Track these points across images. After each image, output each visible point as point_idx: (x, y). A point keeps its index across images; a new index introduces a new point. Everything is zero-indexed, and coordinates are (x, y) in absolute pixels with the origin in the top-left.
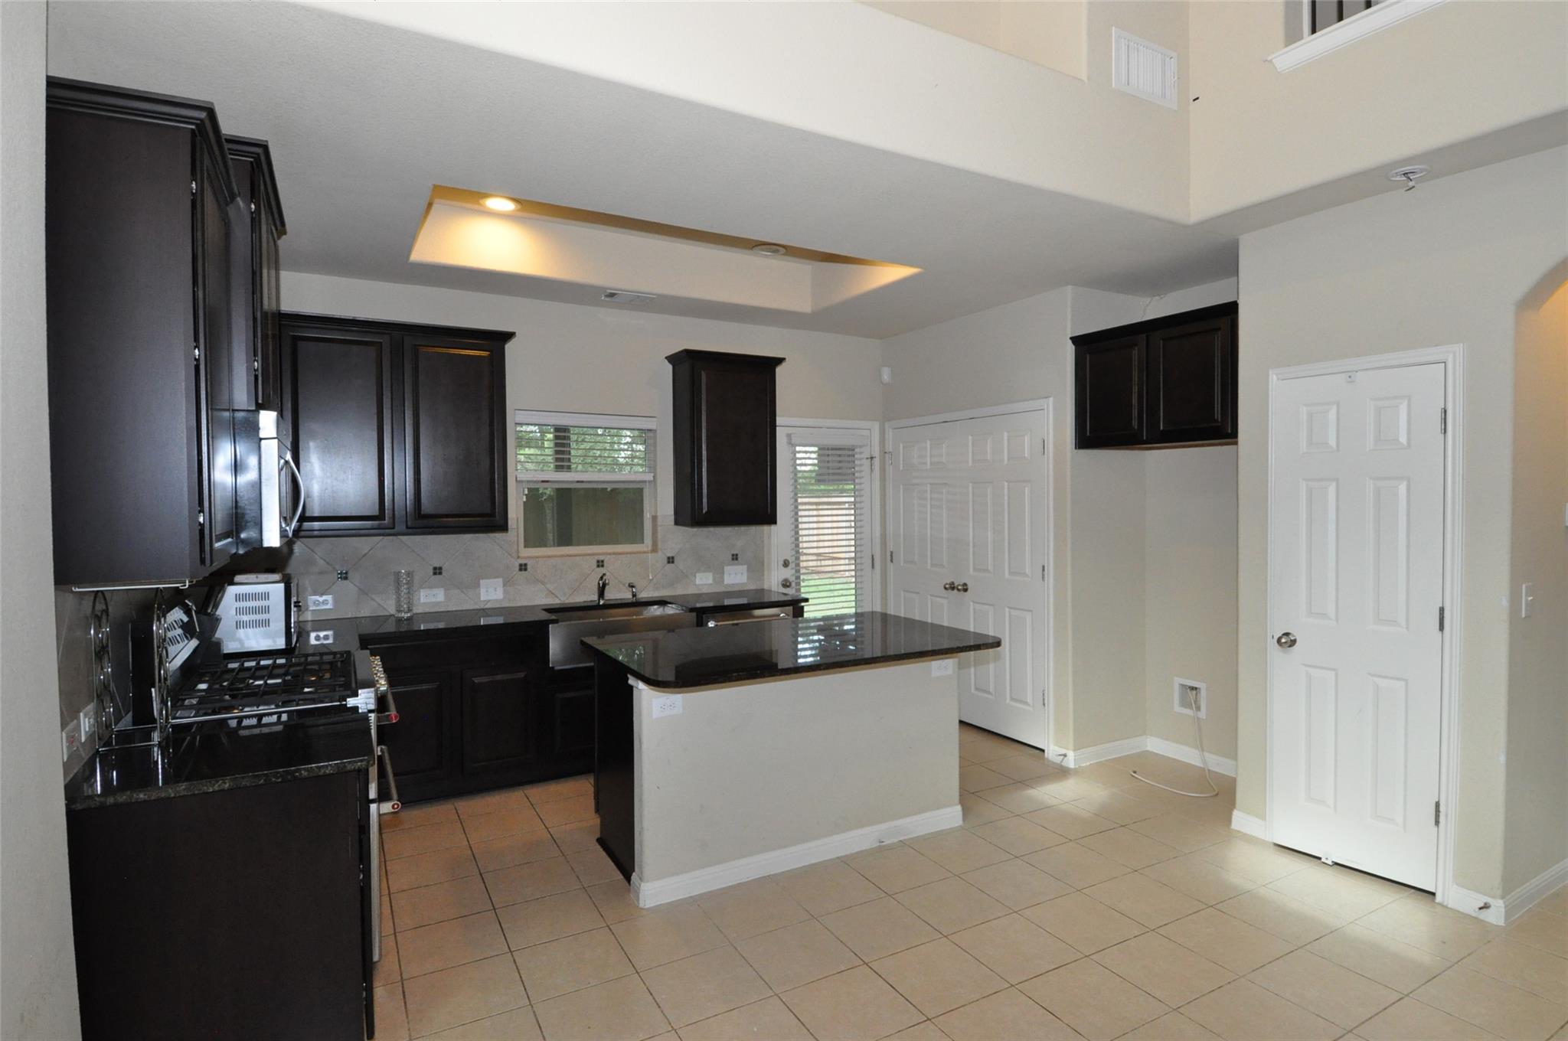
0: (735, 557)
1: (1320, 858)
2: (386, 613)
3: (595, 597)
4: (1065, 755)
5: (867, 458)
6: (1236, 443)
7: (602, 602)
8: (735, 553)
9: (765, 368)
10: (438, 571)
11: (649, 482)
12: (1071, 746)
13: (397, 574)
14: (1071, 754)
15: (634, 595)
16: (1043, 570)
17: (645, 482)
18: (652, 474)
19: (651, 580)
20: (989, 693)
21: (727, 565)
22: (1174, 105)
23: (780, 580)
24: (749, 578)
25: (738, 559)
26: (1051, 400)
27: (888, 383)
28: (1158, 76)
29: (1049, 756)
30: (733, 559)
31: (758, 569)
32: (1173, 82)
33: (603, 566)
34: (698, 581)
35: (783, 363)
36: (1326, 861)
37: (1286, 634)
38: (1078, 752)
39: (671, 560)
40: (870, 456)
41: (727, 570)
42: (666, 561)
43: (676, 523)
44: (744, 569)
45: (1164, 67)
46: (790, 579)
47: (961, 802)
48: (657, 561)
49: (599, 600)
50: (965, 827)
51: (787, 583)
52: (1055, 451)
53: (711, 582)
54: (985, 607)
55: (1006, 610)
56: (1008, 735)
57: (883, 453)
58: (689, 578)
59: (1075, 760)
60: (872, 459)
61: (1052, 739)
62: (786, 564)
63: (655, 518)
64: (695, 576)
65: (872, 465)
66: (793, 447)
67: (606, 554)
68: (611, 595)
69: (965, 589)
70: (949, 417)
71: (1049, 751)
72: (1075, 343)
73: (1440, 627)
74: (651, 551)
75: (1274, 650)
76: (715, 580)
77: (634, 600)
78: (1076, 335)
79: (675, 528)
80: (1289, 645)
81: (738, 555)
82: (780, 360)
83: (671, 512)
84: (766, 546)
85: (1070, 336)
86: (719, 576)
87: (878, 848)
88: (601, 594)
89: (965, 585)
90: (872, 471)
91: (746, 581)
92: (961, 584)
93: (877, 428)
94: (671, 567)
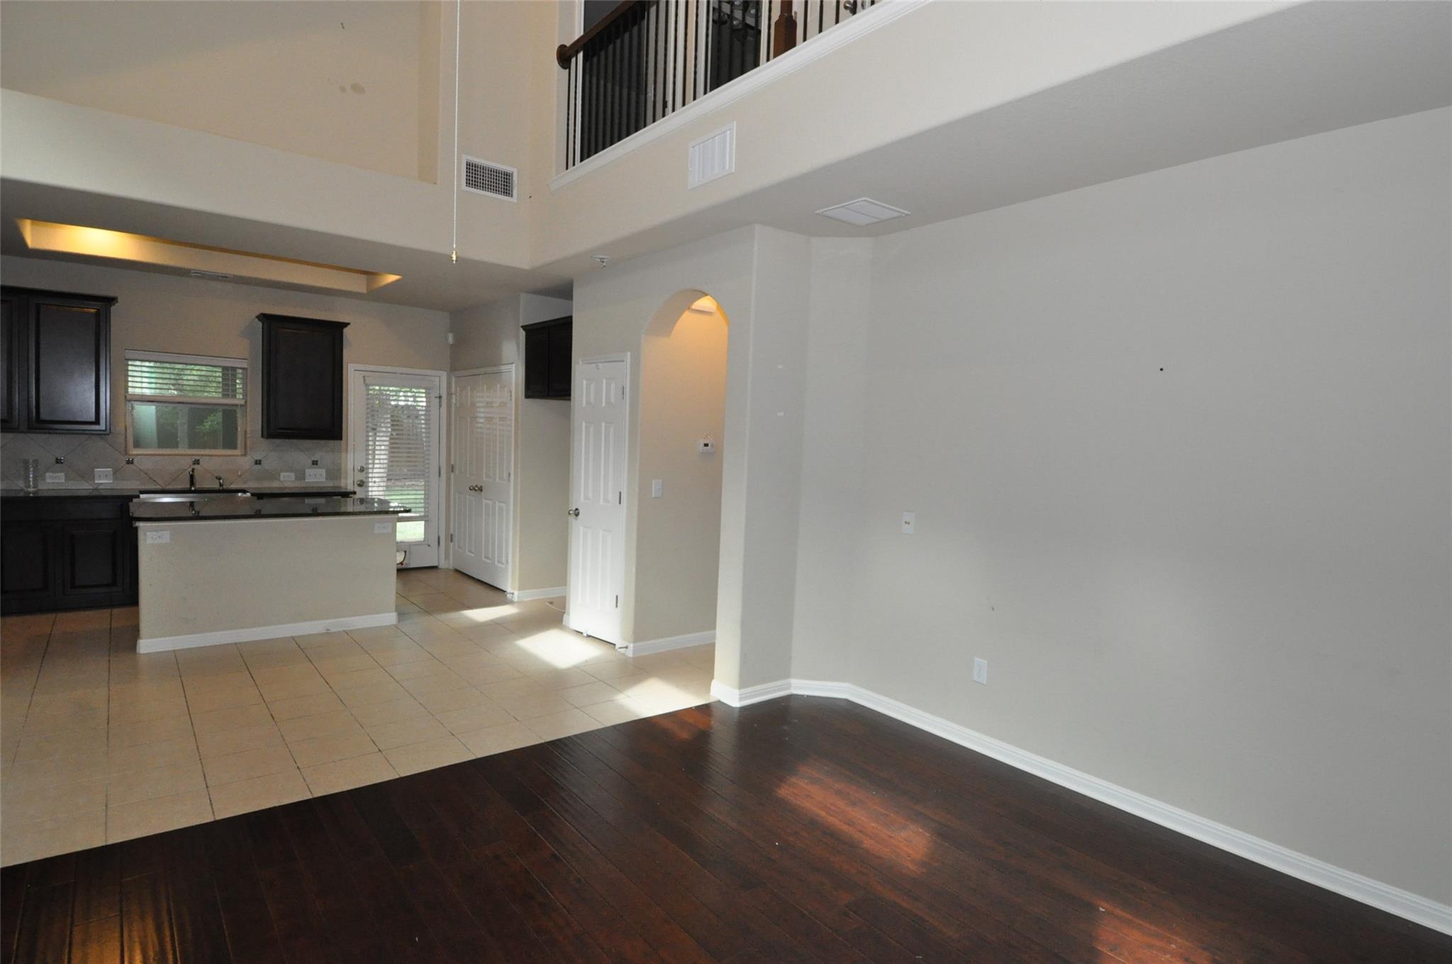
0: (315, 463)
1: (582, 633)
2: (18, 488)
3: (188, 486)
4: (513, 594)
5: (436, 395)
6: (570, 400)
7: (193, 489)
8: (315, 459)
9: (335, 330)
10: (58, 461)
11: (241, 406)
12: (517, 587)
13: (26, 462)
14: (516, 593)
15: (221, 485)
16: (509, 475)
17: (237, 405)
18: (245, 401)
19: (240, 476)
21: (308, 468)
22: (514, 199)
23: (356, 481)
24: (327, 479)
25: (317, 464)
26: (514, 365)
27: (452, 345)
28: (501, 183)
29: (508, 595)
30: (313, 464)
31: (335, 473)
32: (514, 185)
33: (198, 464)
34: (282, 479)
35: (349, 326)
36: (585, 635)
37: (577, 509)
38: (521, 592)
39: (258, 462)
40: (438, 396)
41: (308, 472)
42: (253, 463)
43: (262, 436)
44: (323, 472)
45: (507, 177)
46: (365, 480)
47: (396, 611)
48: (246, 462)
49: (191, 487)
50: (394, 625)
51: (362, 484)
52: (515, 399)
53: (293, 479)
54: (490, 502)
55: (497, 503)
56: (495, 585)
57: (449, 394)
58: (274, 476)
59: (518, 596)
60: (440, 397)
61: (510, 585)
62: (362, 470)
63: (246, 432)
64: (279, 475)
65: (440, 402)
66: (367, 385)
67: (202, 455)
68: (202, 484)
69: (481, 490)
70: (477, 371)
71: (508, 592)
72: (524, 329)
73: (620, 503)
74: (242, 455)
75: (572, 518)
76: (297, 478)
77: (221, 488)
78: (524, 324)
79: (262, 439)
80: (577, 515)
81: (317, 461)
82: (346, 325)
83: (259, 427)
84: (343, 455)
85: (521, 325)
86: (301, 476)
87: (323, 634)
88: (192, 483)
89: (481, 487)
90: (440, 406)
91: (324, 480)
92: (479, 486)
93: (444, 375)
94: (258, 467)
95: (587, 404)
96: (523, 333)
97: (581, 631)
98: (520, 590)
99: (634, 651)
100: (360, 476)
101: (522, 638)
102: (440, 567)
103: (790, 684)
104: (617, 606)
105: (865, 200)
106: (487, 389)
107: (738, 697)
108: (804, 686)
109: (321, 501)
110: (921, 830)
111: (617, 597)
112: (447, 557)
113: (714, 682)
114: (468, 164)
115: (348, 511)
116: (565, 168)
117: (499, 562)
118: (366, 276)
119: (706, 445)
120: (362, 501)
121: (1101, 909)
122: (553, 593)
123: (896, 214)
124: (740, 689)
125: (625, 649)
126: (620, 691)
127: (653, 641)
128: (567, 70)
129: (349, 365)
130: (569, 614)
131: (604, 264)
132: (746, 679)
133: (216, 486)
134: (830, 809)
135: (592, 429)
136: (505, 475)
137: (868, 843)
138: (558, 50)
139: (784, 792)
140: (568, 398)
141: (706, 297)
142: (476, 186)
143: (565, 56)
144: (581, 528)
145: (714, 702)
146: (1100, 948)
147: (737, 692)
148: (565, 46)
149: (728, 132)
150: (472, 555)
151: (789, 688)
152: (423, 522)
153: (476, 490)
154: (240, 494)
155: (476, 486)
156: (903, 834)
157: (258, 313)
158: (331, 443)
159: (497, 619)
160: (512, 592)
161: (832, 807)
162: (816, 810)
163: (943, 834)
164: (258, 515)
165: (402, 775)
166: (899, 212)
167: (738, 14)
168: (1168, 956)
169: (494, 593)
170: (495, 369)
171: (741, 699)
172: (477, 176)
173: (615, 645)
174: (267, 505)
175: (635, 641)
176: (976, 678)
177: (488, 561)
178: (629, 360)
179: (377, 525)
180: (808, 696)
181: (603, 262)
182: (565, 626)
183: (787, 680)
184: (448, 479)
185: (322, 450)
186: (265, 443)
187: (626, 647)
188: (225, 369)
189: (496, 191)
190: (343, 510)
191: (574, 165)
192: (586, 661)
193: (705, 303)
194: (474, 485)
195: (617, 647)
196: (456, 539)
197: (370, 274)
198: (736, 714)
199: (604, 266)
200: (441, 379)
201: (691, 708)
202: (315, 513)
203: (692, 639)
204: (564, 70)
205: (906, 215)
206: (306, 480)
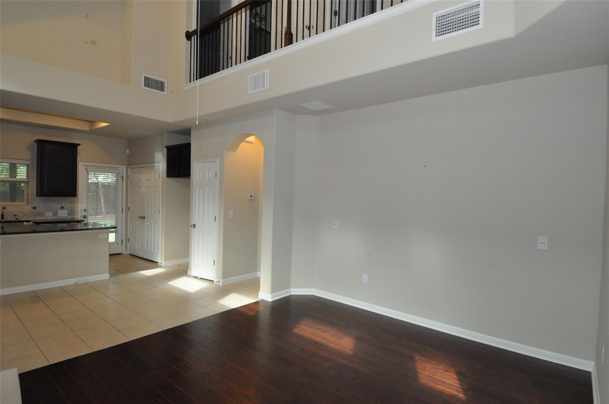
0: (62, 208)
1: (198, 277)
4: (162, 263)
5: (121, 177)
6: (190, 178)
7: (3, 221)
12: (163, 260)
14: (163, 263)
16: (159, 211)
18: (28, 179)
19: (26, 214)
20: (149, 248)
21: (59, 210)
22: (165, 93)
23: (82, 215)
24: (68, 215)
25: (63, 208)
26: (161, 163)
27: (128, 154)
28: (160, 86)
29: (159, 264)
30: (61, 208)
31: (72, 212)
32: (165, 87)
33: (5, 209)
34: (46, 215)
35: (80, 145)
36: (199, 278)
37: (194, 224)
38: (166, 262)
39: (34, 208)
40: (122, 176)
41: (59, 212)
42: (32, 208)
43: (37, 196)
44: (66, 211)
45: (162, 83)
46: (87, 215)
47: (109, 273)
48: (28, 208)
49: (2, 220)
50: (108, 279)
51: (85, 217)
52: (162, 177)
53: (52, 215)
54: (149, 223)
55: (153, 223)
56: (152, 260)
57: (127, 176)
58: (41, 214)
59: (164, 264)
60: (123, 177)
61: (160, 259)
62: (85, 210)
63: (28, 194)
64: (45, 214)
65: (123, 179)
66: (88, 172)
67: (7, 205)
68: (7, 218)
69: (144, 218)
70: (142, 166)
71: (159, 262)
72: (166, 148)
73: (215, 221)
74: (26, 205)
75: (192, 229)
76: (54, 215)
77: (17, 220)
78: (166, 146)
79: (36, 197)
80: (194, 227)
81: (63, 207)
82: (79, 145)
83: (35, 192)
84: (76, 204)
85: (165, 145)
86: (55, 214)
87: (75, 284)
88: (2, 218)
89: (144, 217)
90: (123, 181)
91: (67, 215)
92: (143, 216)
93: (124, 168)
94: (34, 210)
95: (199, 179)
96: (165, 150)
97: (197, 277)
98: (165, 261)
99: (223, 283)
100: (85, 213)
101: (171, 281)
102: (123, 253)
103: (291, 290)
104: (214, 265)
105: (319, 102)
106: (147, 173)
107: (271, 297)
108: (296, 291)
109: (66, 225)
110: (350, 339)
111: (214, 260)
112: (126, 248)
113: (260, 292)
114: (145, 77)
115: (79, 229)
116: (189, 82)
117: (154, 249)
118: (89, 123)
119: (251, 196)
120: (85, 225)
121: (416, 358)
122: (181, 261)
123: (330, 108)
124: (271, 294)
125: (218, 282)
126: (221, 299)
127: (230, 278)
128: (190, 41)
129: (79, 163)
130: (191, 270)
131: (207, 122)
132: (274, 290)
133: (14, 219)
134: (315, 335)
135: (201, 191)
136: (157, 211)
137: (331, 345)
138: (186, 33)
139: (296, 330)
140: (189, 177)
141: (253, 136)
142: (148, 87)
143: (189, 36)
144: (197, 232)
145: (261, 300)
146: (418, 371)
147: (270, 295)
148: (189, 32)
149: (266, 73)
150: (140, 247)
151: (290, 292)
152: (115, 233)
153: (142, 218)
154: (25, 223)
155: (142, 216)
156: (344, 341)
157: (35, 139)
158: (71, 198)
159: (157, 274)
160: (161, 262)
161: (316, 334)
162: (310, 335)
163: (358, 339)
164: (34, 232)
165: (132, 340)
166: (330, 107)
167: (258, 24)
168: (440, 371)
169: (153, 263)
170: (152, 164)
171: (272, 298)
172: (149, 83)
173: (213, 281)
174: (40, 227)
175: (223, 278)
176: (363, 282)
177: (148, 249)
178: (218, 161)
179: (100, 235)
180: (298, 295)
181: (207, 121)
182: (188, 275)
183: (289, 289)
184: (127, 215)
185: (65, 202)
186: (38, 199)
187: (219, 282)
188: (11, 164)
189: (158, 89)
190: (76, 228)
191: (194, 81)
192: (202, 289)
193: (252, 139)
194: (141, 216)
195: (214, 282)
196: (131, 240)
197: (91, 122)
198: (270, 304)
199: (207, 123)
200: (123, 169)
201: (252, 303)
202: (62, 230)
203: (247, 276)
204: (188, 41)
205: (334, 108)
206: (58, 216)
